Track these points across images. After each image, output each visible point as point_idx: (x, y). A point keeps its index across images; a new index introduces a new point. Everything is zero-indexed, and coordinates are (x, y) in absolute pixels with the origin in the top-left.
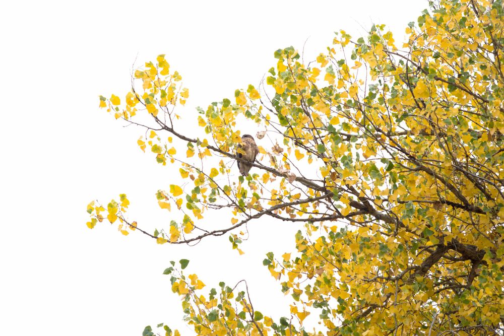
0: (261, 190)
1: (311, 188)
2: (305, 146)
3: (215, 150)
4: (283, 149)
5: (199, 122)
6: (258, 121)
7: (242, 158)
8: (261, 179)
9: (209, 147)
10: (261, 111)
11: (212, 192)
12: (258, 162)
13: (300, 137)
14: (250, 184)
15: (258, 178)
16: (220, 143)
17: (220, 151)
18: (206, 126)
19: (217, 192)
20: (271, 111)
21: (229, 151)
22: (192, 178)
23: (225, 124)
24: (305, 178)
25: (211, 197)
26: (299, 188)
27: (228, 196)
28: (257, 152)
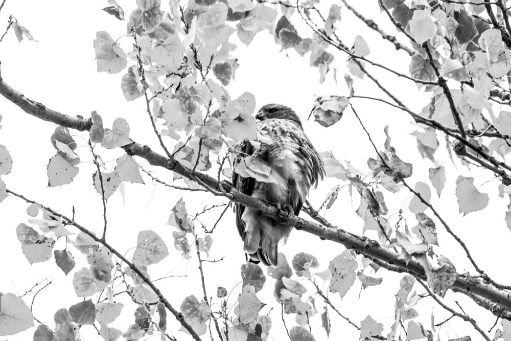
0: (325, 317)
2: (492, 160)
3: (155, 160)
4: (410, 166)
5: (99, 58)
6: (323, 59)
8: (323, 276)
9: (132, 150)
10: (337, 24)
11: (138, 321)
12: (314, 214)
13: (478, 130)
14: (283, 292)
15: (312, 270)
16: (177, 137)
17: (174, 166)
18: (125, 72)
19: (155, 317)
20: (372, 25)
21: (208, 165)
22: (64, 262)
23: (198, 65)
24: (488, 280)
26: (466, 319)
28: (314, 174)
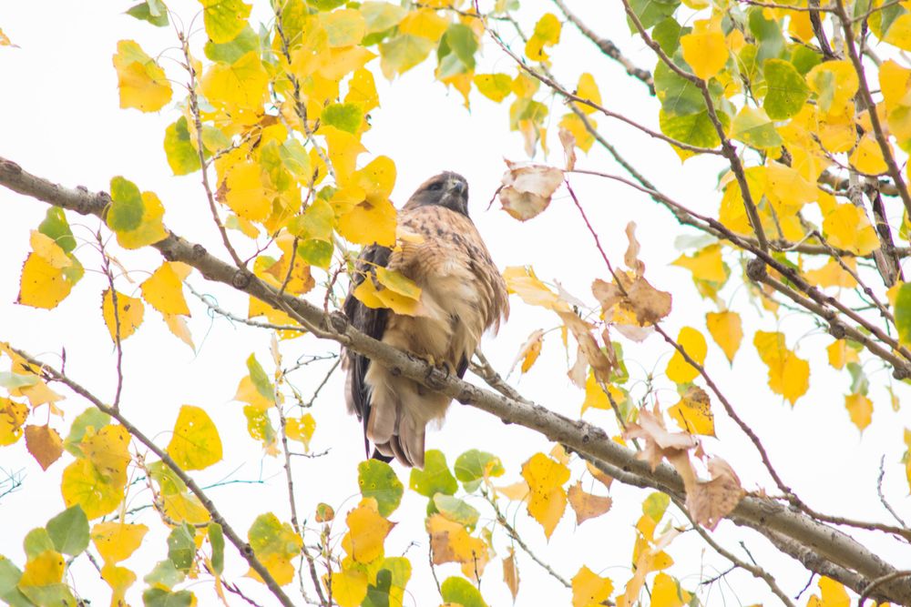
0: (509, 566)
1: (835, 576)
2: (813, 293)
3: (214, 271)
4: (667, 297)
5: (122, 84)
7: (389, 340)
8: (510, 492)
9: (173, 250)
11: (173, 554)
12: (493, 379)
13: (789, 240)
14: (439, 522)
15: (491, 483)
17: (245, 282)
20: (609, 49)
21: (309, 283)
22: (43, 446)
23: (301, 110)
24: (797, 504)
25: (163, 583)
26: (758, 573)
27: (275, 589)
28: (493, 308)
